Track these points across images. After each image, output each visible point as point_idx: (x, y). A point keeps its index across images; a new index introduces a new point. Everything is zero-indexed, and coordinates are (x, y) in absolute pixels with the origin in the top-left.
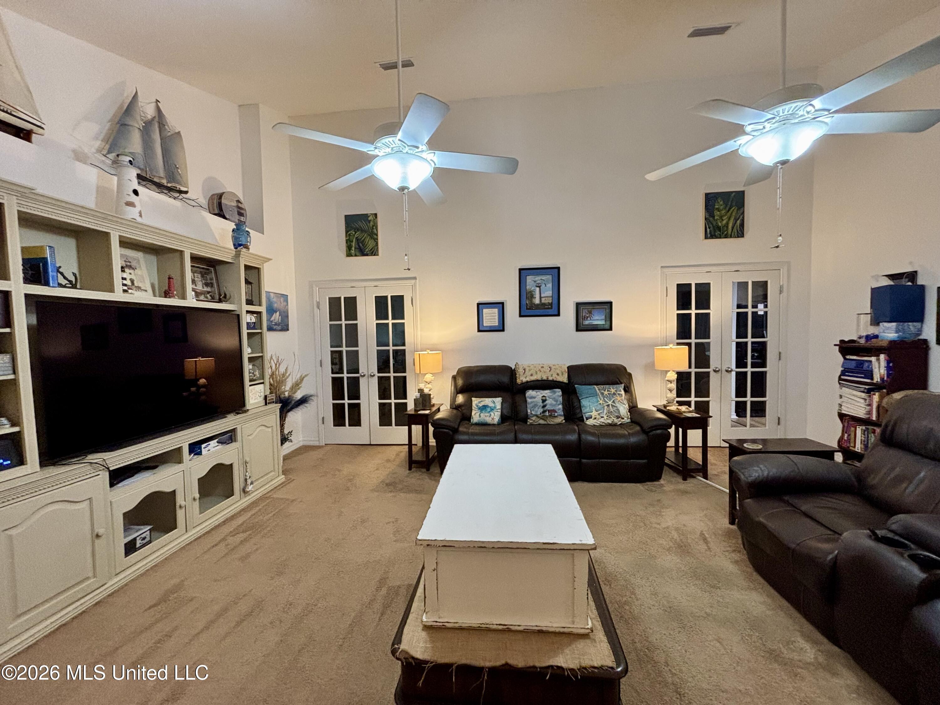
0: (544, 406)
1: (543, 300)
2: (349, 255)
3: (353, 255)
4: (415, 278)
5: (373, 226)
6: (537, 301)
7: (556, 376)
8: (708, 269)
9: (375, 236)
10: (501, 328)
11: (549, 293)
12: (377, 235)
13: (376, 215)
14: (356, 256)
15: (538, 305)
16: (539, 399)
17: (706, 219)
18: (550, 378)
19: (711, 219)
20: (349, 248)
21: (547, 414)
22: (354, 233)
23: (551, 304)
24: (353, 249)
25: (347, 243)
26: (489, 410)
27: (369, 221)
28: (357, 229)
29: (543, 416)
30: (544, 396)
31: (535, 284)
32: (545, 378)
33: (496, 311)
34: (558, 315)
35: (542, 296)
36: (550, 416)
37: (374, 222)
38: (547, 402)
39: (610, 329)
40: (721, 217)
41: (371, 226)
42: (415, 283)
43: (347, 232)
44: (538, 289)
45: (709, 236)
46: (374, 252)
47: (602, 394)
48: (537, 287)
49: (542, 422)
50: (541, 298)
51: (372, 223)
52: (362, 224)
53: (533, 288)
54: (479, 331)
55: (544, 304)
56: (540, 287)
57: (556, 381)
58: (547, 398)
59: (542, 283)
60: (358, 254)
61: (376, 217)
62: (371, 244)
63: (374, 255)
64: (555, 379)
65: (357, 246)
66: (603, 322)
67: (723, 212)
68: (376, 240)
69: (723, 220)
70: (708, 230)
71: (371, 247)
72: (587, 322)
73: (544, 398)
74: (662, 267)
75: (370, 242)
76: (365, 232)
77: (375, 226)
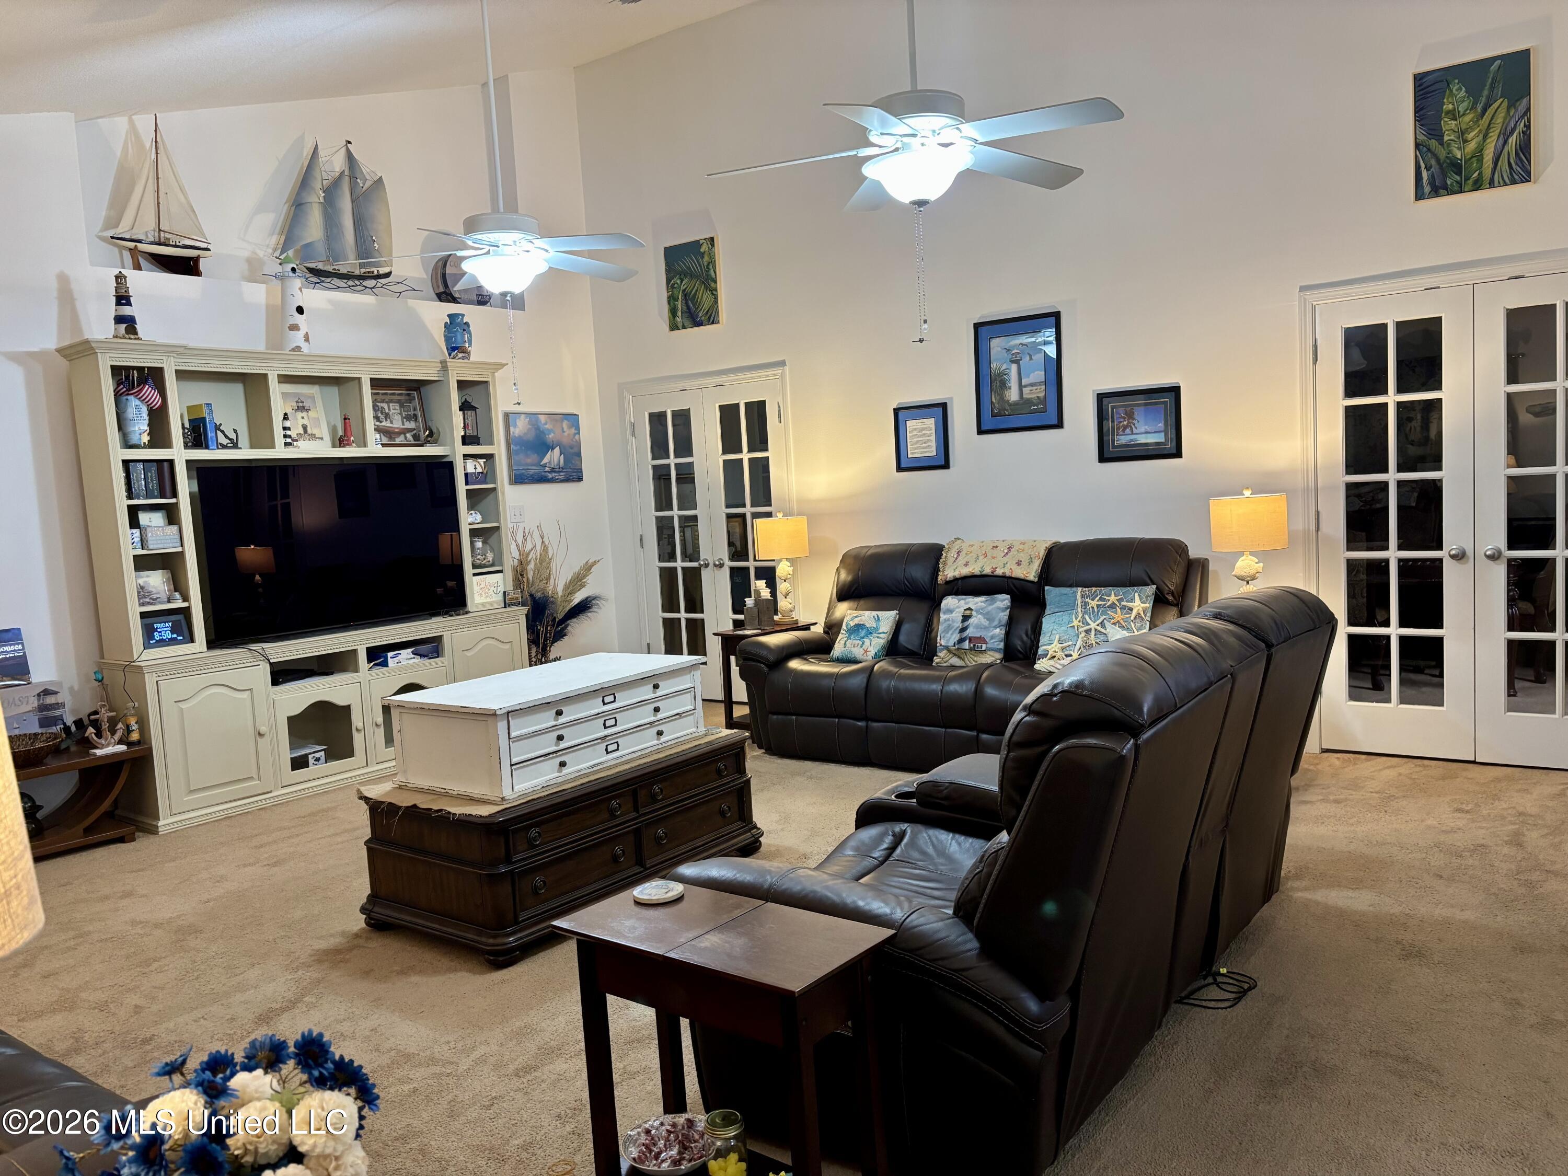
0: (963, 630)
1: (1026, 390)
2: (674, 327)
3: (680, 325)
4: (782, 363)
5: (708, 265)
6: (1013, 395)
7: (1014, 567)
8: (1431, 281)
9: (712, 284)
10: (943, 462)
11: (1039, 375)
12: (715, 282)
13: (712, 239)
14: (684, 327)
15: (1016, 404)
16: (957, 616)
17: (1417, 146)
18: (999, 572)
19: (1433, 143)
20: (673, 312)
21: (966, 645)
22: (678, 282)
23: (1044, 401)
24: (679, 314)
25: (669, 303)
26: (863, 633)
27: (702, 255)
28: (683, 275)
29: (958, 649)
30: (969, 609)
31: (1010, 356)
32: (988, 571)
33: (930, 423)
34: (1059, 425)
35: (1024, 382)
36: (972, 649)
37: (710, 255)
38: (971, 621)
39: (1178, 454)
40: (1462, 134)
42: (783, 375)
43: (668, 281)
44: (1014, 367)
45: (1427, 189)
46: (712, 318)
48: (1012, 362)
49: (955, 661)
50: (1021, 387)
51: (706, 259)
52: (690, 262)
53: (1004, 367)
54: (900, 469)
55: (1029, 402)
56: (1017, 362)
57: (1011, 578)
58: (974, 613)
59: (1023, 352)
60: (687, 323)
61: (713, 245)
62: (706, 300)
63: (713, 323)
64: (1008, 574)
65: (685, 308)
66: (1160, 438)
67: (1467, 118)
68: (714, 292)
69: (1465, 141)
70: (1425, 175)
71: (706, 307)
72: (1123, 440)
73: (968, 612)
74: (1303, 289)
75: (705, 297)
76: (697, 277)
77: (712, 263)
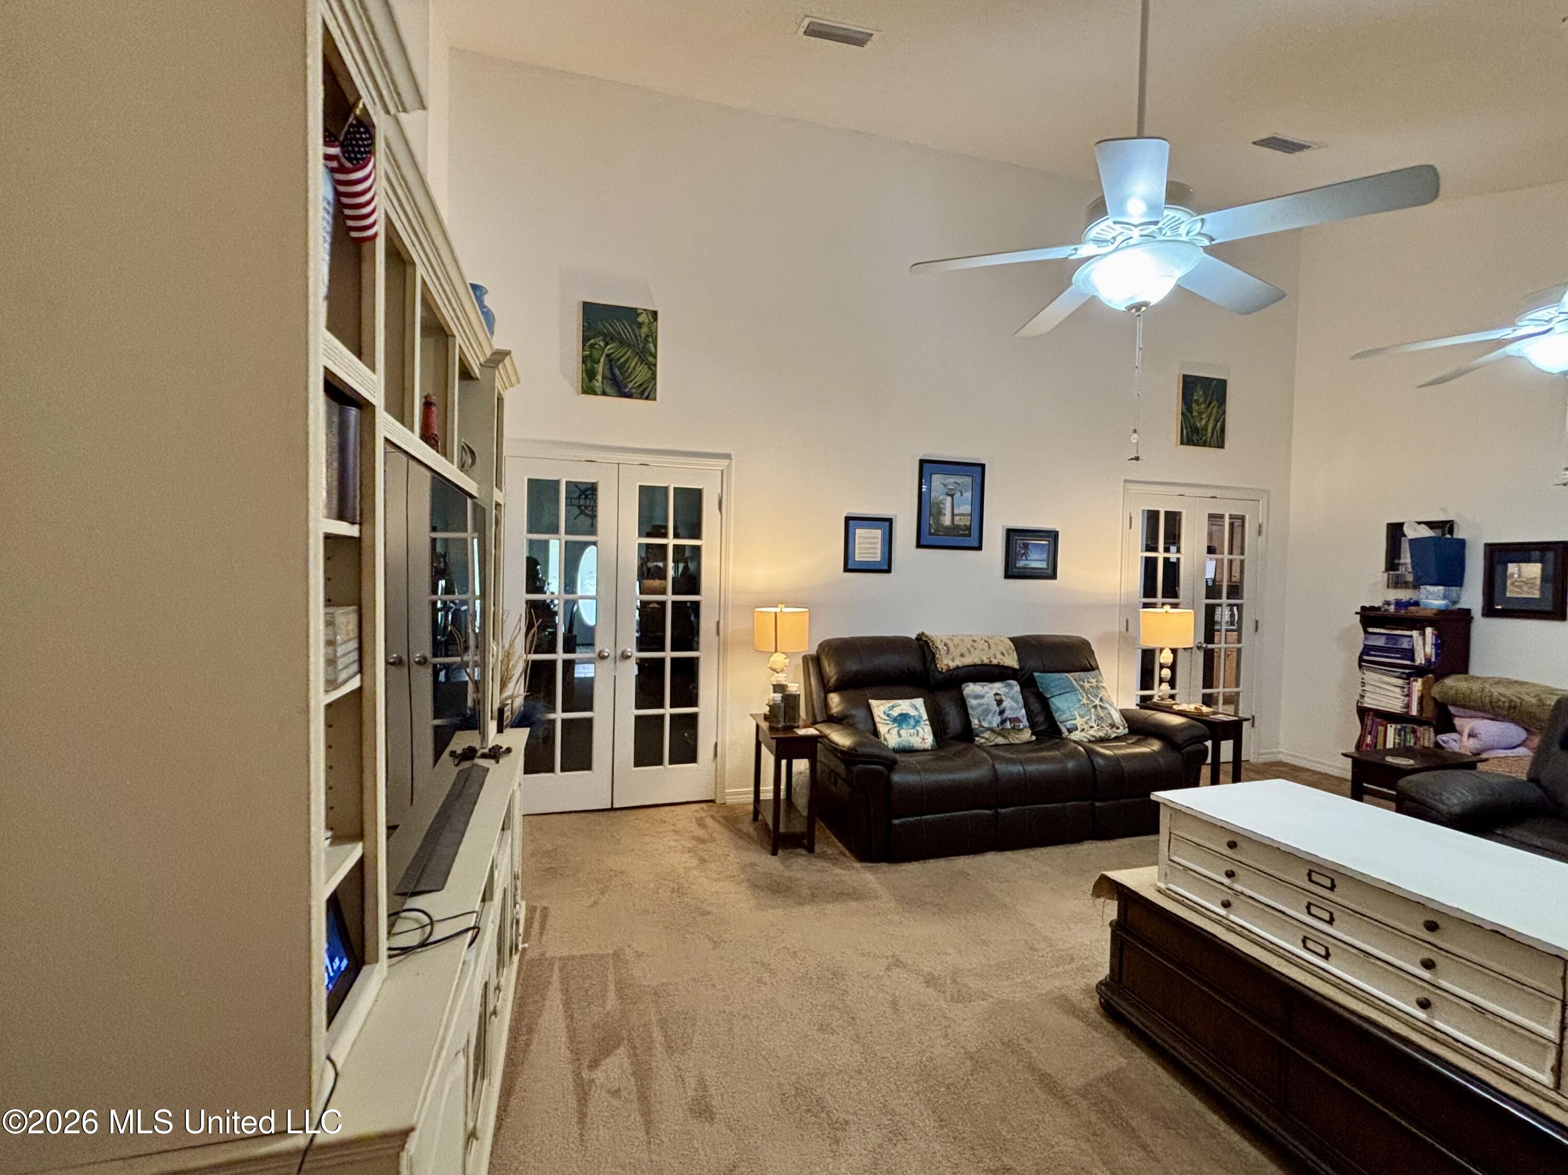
1: (956, 518)
2: (588, 390)
3: (599, 391)
4: (728, 456)
5: (648, 336)
6: (947, 521)
7: (1001, 657)
8: (1181, 490)
9: (651, 359)
10: (885, 567)
11: (967, 509)
12: (655, 357)
13: (655, 314)
14: (604, 393)
15: (948, 527)
17: (1183, 414)
18: (995, 662)
19: (1188, 414)
20: (590, 374)
22: (602, 344)
23: (969, 528)
24: (599, 378)
25: (584, 362)
26: (912, 722)
27: (640, 325)
28: (609, 338)
30: (996, 694)
31: (946, 490)
33: (878, 533)
34: (979, 548)
35: (956, 512)
37: (650, 329)
39: (1054, 576)
40: (1200, 413)
41: (643, 335)
42: (729, 467)
43: (585, 340)
44: (949, 499)
45: (1185, 440)
46: (646, 392)
47: (1082, 687)
48: (948, 495)
49: (1000, 740)
50: (953, 515)
51: (645, 330)
52: (623, 328)
53: (941, 497)
54: (846, 570)
55: (958, 527)
56: (952, 496)
59: (956, 489)
60: (608, 390)
61: (656, 319)
62: (641, 373)
63: (647, 398)
65: (608, 374)
66: (1043, 565)
67: (1203, 406)
68: (652, 367)
69: (1202, 419)
70: (1185, 431)
71: (639, 379)
72: (1021, 564)
74: (1126, 481)
75: (638, 369)
76: (629, 346)
77: (652, 336)
